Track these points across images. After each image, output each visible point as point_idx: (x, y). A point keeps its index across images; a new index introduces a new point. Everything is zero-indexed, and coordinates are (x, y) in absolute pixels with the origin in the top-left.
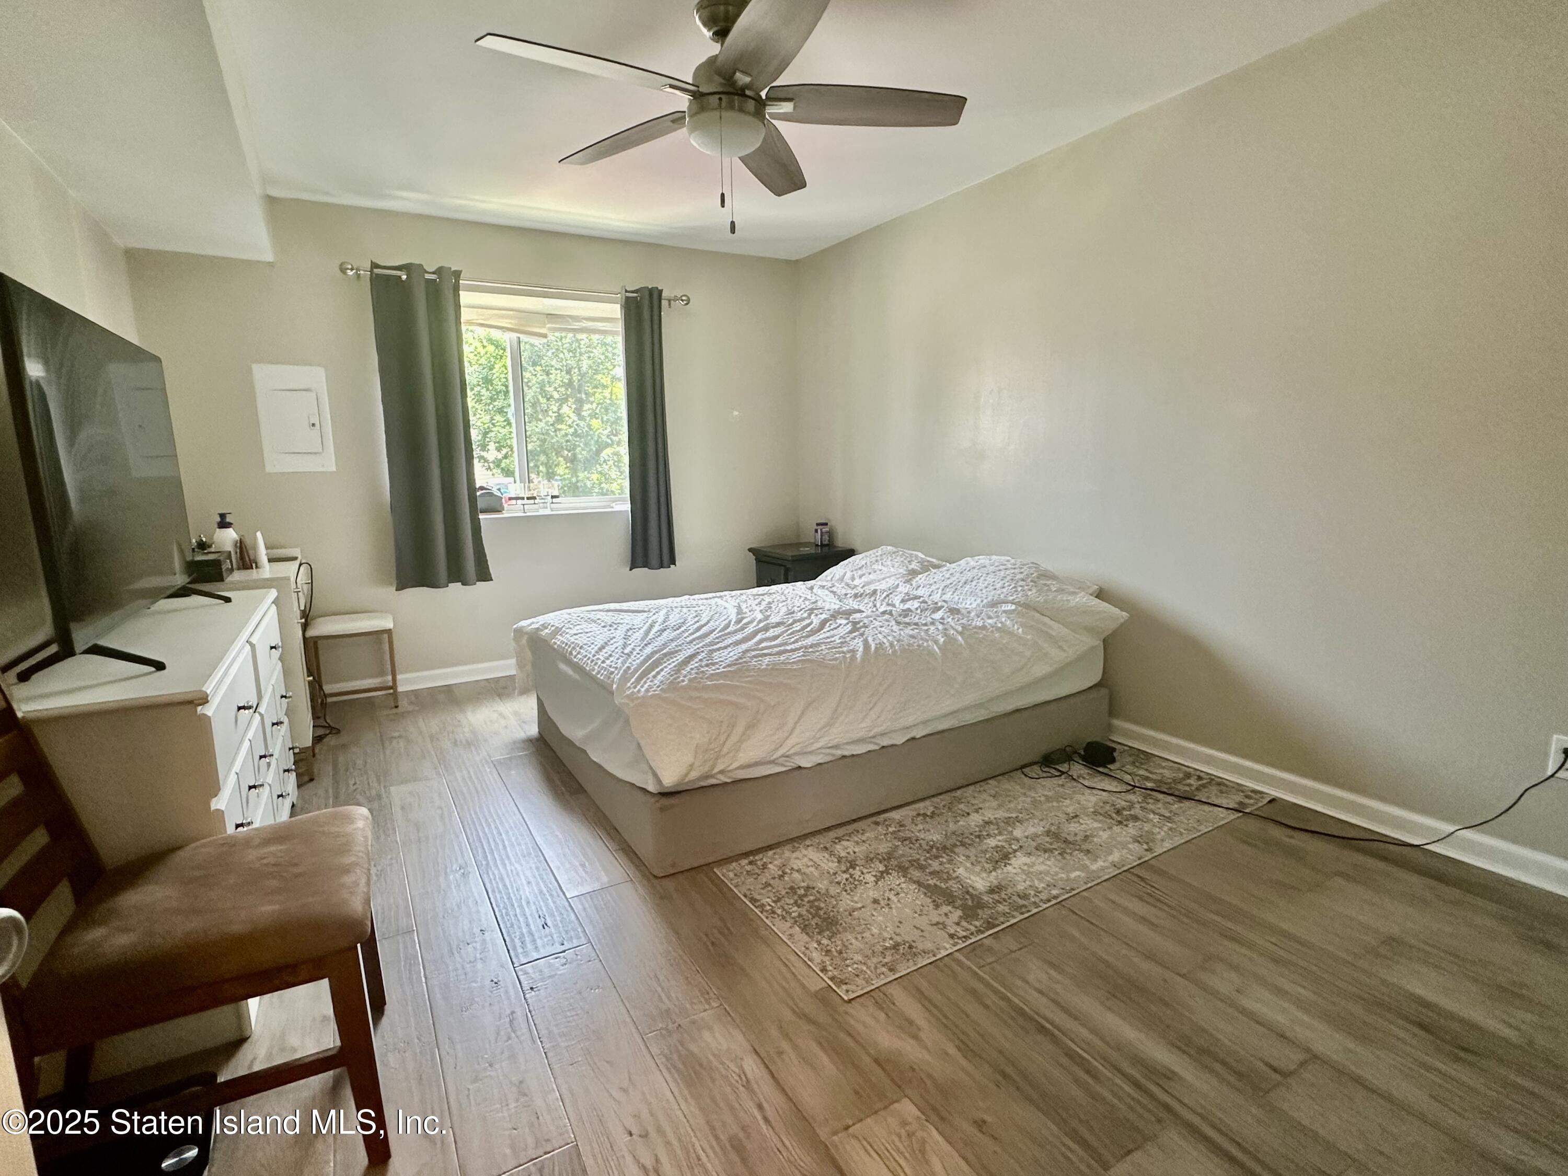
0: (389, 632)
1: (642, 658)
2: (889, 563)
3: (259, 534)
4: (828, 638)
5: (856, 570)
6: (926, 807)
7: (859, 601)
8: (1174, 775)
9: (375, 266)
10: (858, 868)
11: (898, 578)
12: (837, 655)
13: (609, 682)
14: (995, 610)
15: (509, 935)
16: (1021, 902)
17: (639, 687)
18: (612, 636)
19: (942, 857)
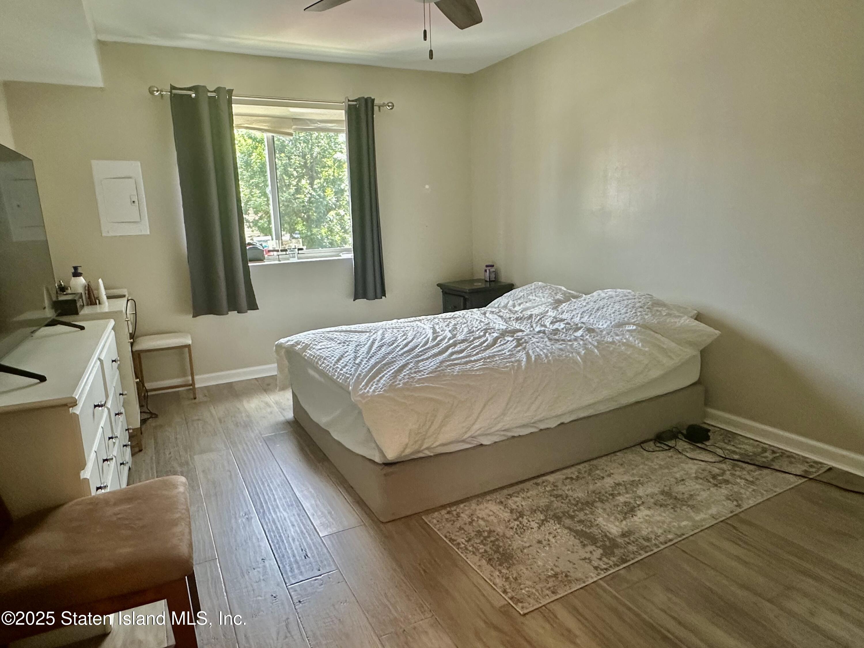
0: (188, 346)
1: (369, 367)
2: (541, 295)
3: (100, 281)
4: (500, 351)
5: (516, 300)
6: (572, 472)
7: (520, 323)
8: (754, 450)
9: (173, 88)
10: (525, 517)
11: (547, 306)
12: (508, 364)
13: (346, 384)
14: (621, 329)
15: (282, 563)
16: (646, 544)
17: (368, 389)
18: (346, 350)
19: (586, 510)
